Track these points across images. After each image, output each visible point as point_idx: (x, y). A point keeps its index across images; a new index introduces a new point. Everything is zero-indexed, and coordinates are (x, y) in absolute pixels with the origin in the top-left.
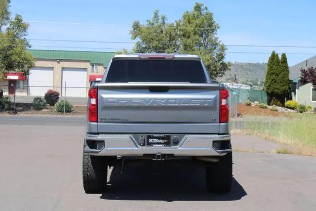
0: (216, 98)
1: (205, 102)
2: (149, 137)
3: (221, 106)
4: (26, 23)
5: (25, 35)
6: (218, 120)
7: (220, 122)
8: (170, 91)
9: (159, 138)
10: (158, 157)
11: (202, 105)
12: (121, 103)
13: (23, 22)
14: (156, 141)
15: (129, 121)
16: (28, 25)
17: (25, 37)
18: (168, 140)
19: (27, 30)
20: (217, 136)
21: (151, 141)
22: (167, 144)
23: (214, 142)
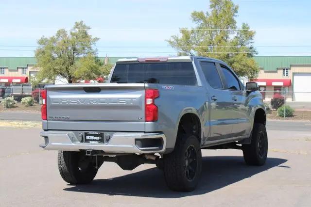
0: (141, 98)
1: (131, 102)
2: (86, 134)
3: (146, 105)
4: (253, 31)
5: (251, 43)
6: (144, 119)
7: (146, 121)
8: (102, 91)
9: (95, 135)
10: (88, 152)
11: (127, 105)
12: (63, 103)
13: (250, 30)
14: (92, 138)
15: (70, 119)
16: (255, 32)
17: (252, 44)
18: (102, 137)
19: (253, 38)
20: (143, 134)
21: (88, 138)
22: (101, 141)
23: (136, 140)
